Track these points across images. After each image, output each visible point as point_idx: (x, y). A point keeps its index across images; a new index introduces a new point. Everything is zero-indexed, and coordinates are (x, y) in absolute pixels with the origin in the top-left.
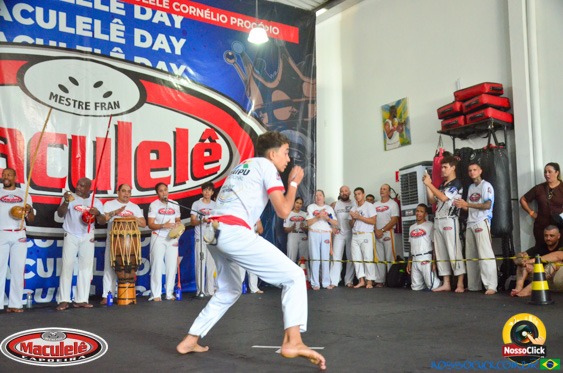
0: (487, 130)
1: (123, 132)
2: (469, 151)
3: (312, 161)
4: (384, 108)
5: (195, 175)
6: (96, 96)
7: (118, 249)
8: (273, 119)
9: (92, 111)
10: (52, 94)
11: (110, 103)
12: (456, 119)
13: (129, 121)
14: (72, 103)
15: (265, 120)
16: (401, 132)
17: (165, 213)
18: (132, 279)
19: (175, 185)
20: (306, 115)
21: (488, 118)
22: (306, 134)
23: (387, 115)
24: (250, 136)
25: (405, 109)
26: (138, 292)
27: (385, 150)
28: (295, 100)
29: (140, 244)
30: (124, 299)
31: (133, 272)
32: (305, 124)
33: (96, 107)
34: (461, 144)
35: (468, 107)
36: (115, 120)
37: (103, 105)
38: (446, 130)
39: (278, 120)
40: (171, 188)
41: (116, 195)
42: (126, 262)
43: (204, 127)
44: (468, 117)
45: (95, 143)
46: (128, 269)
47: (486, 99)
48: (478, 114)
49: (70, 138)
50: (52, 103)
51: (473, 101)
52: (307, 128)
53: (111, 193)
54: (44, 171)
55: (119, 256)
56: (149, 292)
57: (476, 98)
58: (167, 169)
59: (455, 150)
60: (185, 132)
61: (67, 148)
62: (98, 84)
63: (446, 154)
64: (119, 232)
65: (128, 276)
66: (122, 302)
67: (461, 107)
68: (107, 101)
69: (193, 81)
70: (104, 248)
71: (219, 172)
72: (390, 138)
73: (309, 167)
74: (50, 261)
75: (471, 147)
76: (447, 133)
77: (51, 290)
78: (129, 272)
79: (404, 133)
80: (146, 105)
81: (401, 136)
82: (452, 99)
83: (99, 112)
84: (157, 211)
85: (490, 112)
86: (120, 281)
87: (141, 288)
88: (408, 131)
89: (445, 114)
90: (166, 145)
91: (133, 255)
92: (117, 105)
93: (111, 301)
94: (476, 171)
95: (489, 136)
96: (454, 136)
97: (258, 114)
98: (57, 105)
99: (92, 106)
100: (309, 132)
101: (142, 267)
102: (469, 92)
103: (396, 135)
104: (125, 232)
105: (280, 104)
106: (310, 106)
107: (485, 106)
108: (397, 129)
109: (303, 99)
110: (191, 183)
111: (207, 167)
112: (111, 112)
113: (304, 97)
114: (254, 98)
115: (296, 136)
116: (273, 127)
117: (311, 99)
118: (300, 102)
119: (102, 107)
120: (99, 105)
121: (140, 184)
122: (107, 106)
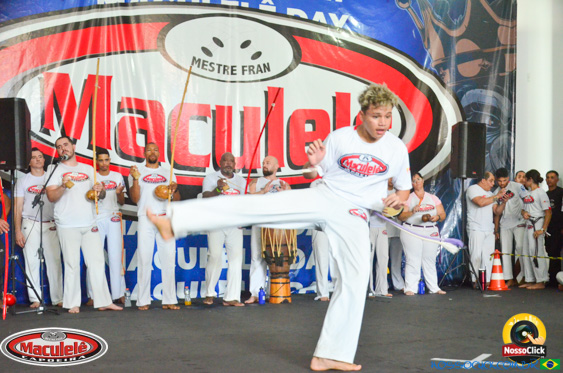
3: (509, 128)
6: (243, 58)
8: (459, 77)
9: (239, 76)
10: (194, 58)
11: (259, 66)
13: (280, 86)
14: (216, 67)
15: (449, 78)
18: (286, 273)
20: (502, 69)
22: (502, 93)
24: (429, 98)
26: (293, 289)
28: (486, 51)
30: (277, 297)
31: (285, 265)
32: (501, 81)
33: (243, 71)
36: (265, 86)
37: (251, 68)
42: (276, 253)
45: (242, 114)
46: (279, 262)
49: (214, 108)
50: (195, 69)
52: (503, 86)
53: (260, 172)
54: (186, 148)
55: (268, 246)
60: (347, 96)
61: (210, 120)
62: (245, 44)
65: (280, 269)
68: (255, 63)
69: (358, 34)
73: (505, 136)
74: (193, 251)
77: (194, 284)
78: (281, 265)
80: (300, 65)
83: (248, 76)
86: (273, 275)
87: (298, 286)
90: (324, 113)
91: (285, 245)
92: (267, 67)
93: (264, 298)
97: (439, 71)
98: (199, 71)
99: (239, 70)
100: (506, 90)
105: (463, 58)
106: (508, 56)
109: (501, 48)
112: (260, 76)
113: (499, 44)
114: (434, 51)
115: (488, 97)
116: (457, 87)
117: (509, 47)
118: (493, 53)
119: (250, 70)
120: (247, 68)
121: (293, 160)
122: (255, 70)
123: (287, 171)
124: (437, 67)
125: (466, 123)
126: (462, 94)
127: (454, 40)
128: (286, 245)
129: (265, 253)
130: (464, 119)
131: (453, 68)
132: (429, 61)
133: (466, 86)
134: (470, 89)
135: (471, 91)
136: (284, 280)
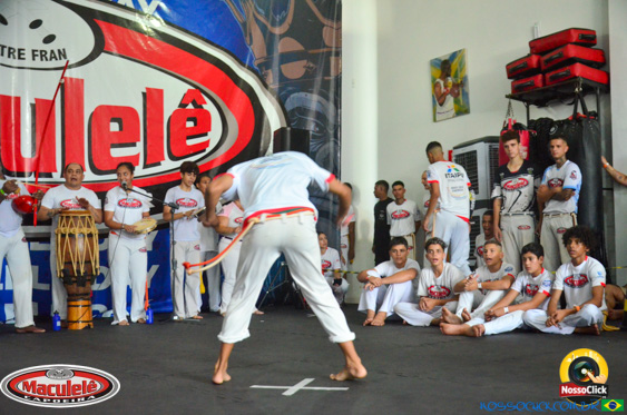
0: (574, 94)
1: (70, 92)
2: (547, 123)
3: (336, 136)
4: (434, 63)
5: (174, 153)
7: (68, 253)
8: (282, 78)
9: (28, 62)
11: (52, 51)
12: (532, 79)
13: (80, 77)
15: (272, 79)
16: (456, 96)
17: (126, 205)
18: (87, 294)
19: (145, 166)
20: (327, 72)
21: (576, 77)
22: (327, 98)
23: (438, 73)
25: (462, 65)
26: (95, 312)
27: (435, 120)
28: (311, 52)
29: (97, 248)
30: (77, 322)
31: (88, 285)
32: (325, 84)
33: (34, 56)
34: (538, 113)
35: (547, 61)
37: (43, 54)
38: (518, 94)
39: (287, 79)
40: (139, 171)
41: (63, 180)
42: (78, 271)
43: (185, 87)
44: (548, 76)
45: (34, 107)
46: (82, 281)
47: (572, 51)
48: (562, 73)
51: (554, 54)
52: (328, 89)
53: (57, 176)
55: (68, 263)
56: (111, 312)
57: (560, 50)
58: (134, 145)
59: (530, 122)
60: (160, 92)
62: (35, 24)
63: (518, 126)
64: (68, 230)
65: (81, 290)
66: (74, 327)
67: (539, 62)
68: (48, 48)
69: (168, 23)
70: (48, 253)
71: (208, 150)
72: (441, 105)
73: (332, 144)
75: (550, 117)
76: (519, 98)
78: (84, 285)
79: (461, 97)
80: (103, 54)
81: (456, 102)
82: (526, 51)
83: (38, 63)
84: (116, 202)
85: (579, 69)
86: (71, 298)
87: (100, 308)
88: (466, 95)
89: (517, 71)
90: (132, 111)
91: (88, 262)
92: (62, 54)
93: (59, 324)
94: (559, 147)
95: (575, 103)
96: (528, 103)
97: (261, 71)
99: (28, 55)
100: (332, 96)
101: (101, 279)
102: (550, 41)
103: (450, 100)
104: (76, 231)
105: (286, 58)
106: (333, 59)
107: (572, 61)
108: (452, 92)
109: (325, 50)
110: (168, 165)
111: (190, 142)
112: (55, 64)
113: (325, 46)
114: (257, 47)
115: (313, 101)
116: (281, 89)
117: (334, 50)
118: (318, 54)
119: (42, 56)
120: (38, 53)
121: (96, 165)
122: (48, 56)
123: (89, 176)
124: (259, 65)
125: (289, 129)
126: (287, 96)
127: (277, 39)
128: (90, 262)
129: (64, 271)
130: (289, 125)
131: (276, 69)
132: (251, 59)
133: (290, 88)
134: (294, 92)
135: (296, 95)
136: (86, 303)
